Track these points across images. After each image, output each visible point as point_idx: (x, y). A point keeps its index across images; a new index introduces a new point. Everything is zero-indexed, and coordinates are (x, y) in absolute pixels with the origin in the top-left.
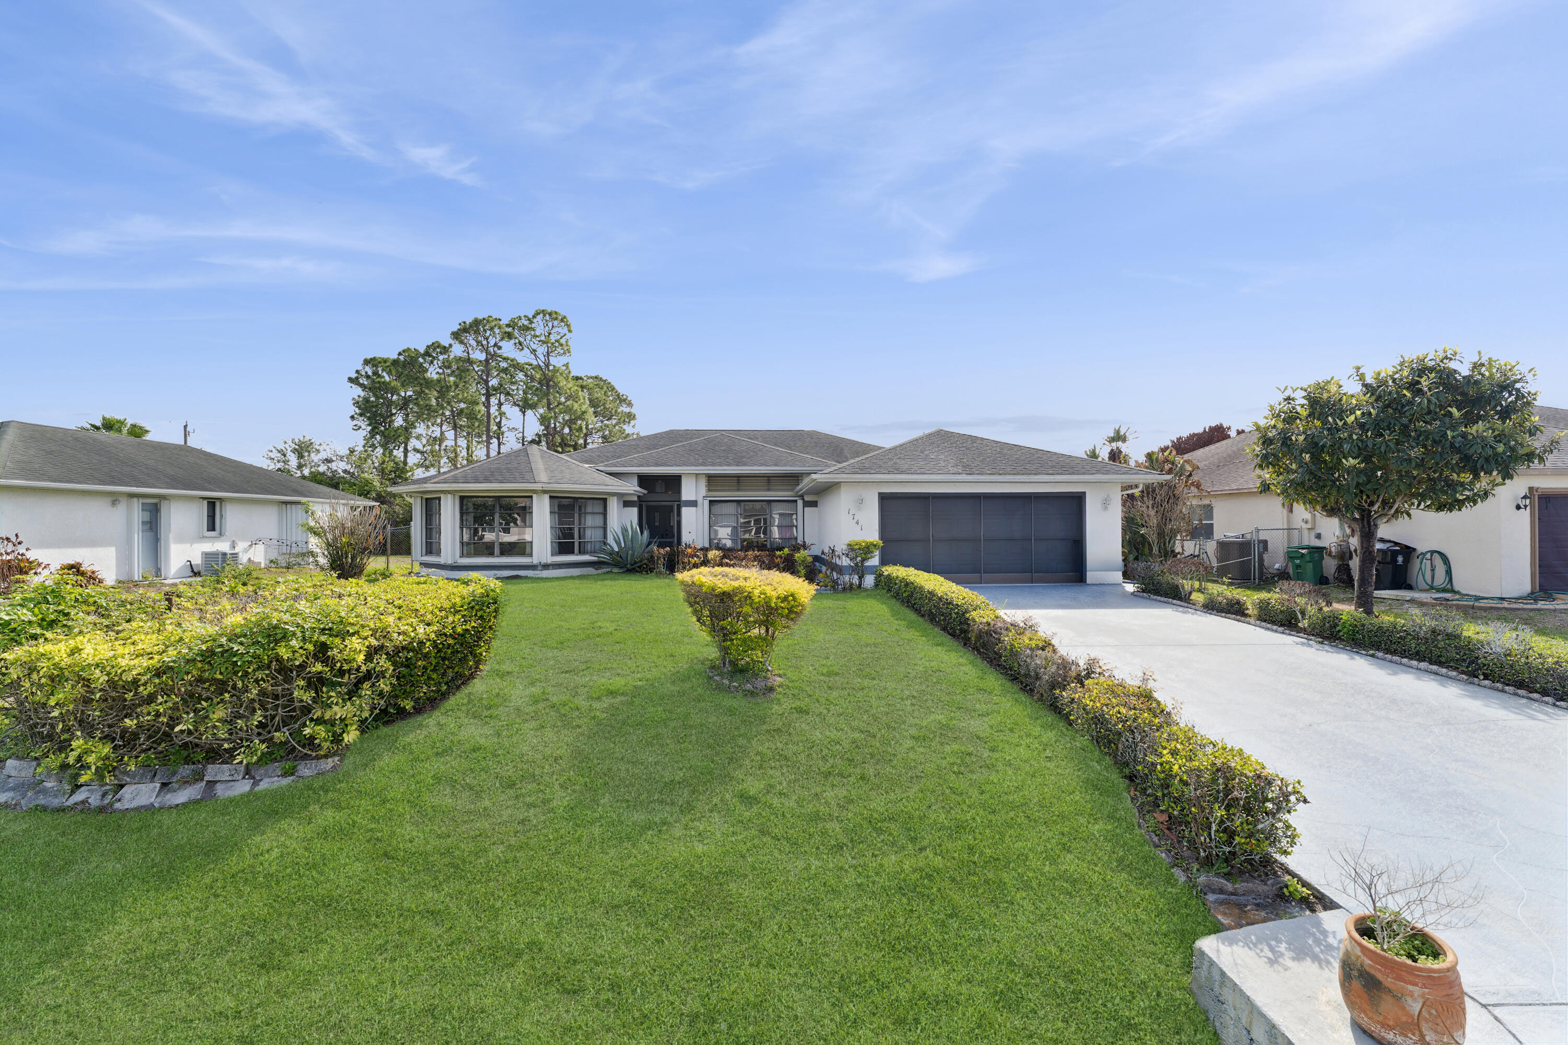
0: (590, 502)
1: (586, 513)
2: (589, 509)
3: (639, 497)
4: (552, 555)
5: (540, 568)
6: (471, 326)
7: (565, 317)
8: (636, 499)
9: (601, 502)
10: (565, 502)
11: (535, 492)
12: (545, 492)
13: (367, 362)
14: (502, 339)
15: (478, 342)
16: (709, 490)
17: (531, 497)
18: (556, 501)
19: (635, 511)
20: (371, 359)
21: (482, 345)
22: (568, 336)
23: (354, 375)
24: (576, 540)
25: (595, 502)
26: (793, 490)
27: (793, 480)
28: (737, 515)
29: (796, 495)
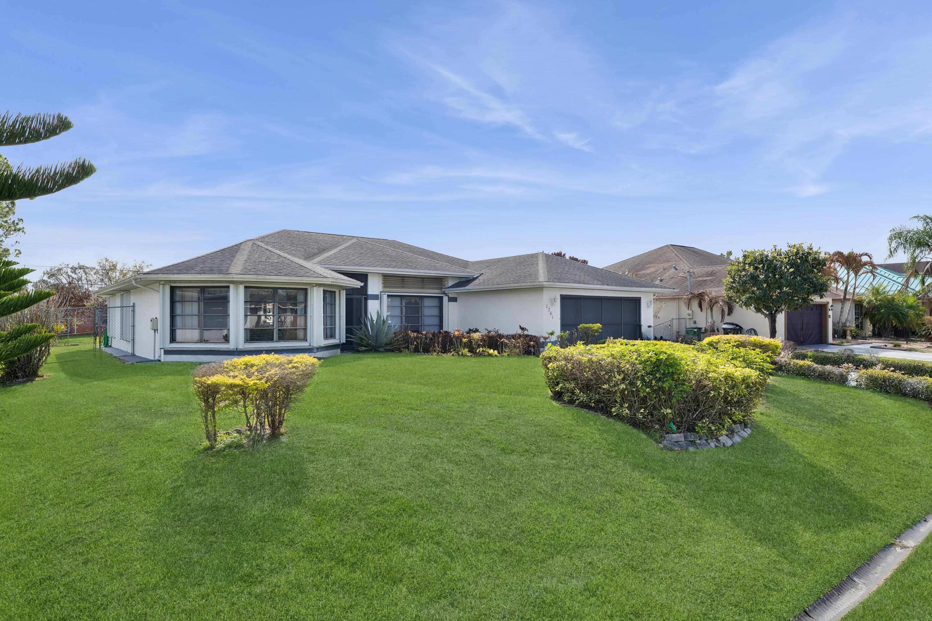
16: (385, 287)
26: (441, 289)
27: (438, 281)
28: (401, 307)
29: (444, 293)
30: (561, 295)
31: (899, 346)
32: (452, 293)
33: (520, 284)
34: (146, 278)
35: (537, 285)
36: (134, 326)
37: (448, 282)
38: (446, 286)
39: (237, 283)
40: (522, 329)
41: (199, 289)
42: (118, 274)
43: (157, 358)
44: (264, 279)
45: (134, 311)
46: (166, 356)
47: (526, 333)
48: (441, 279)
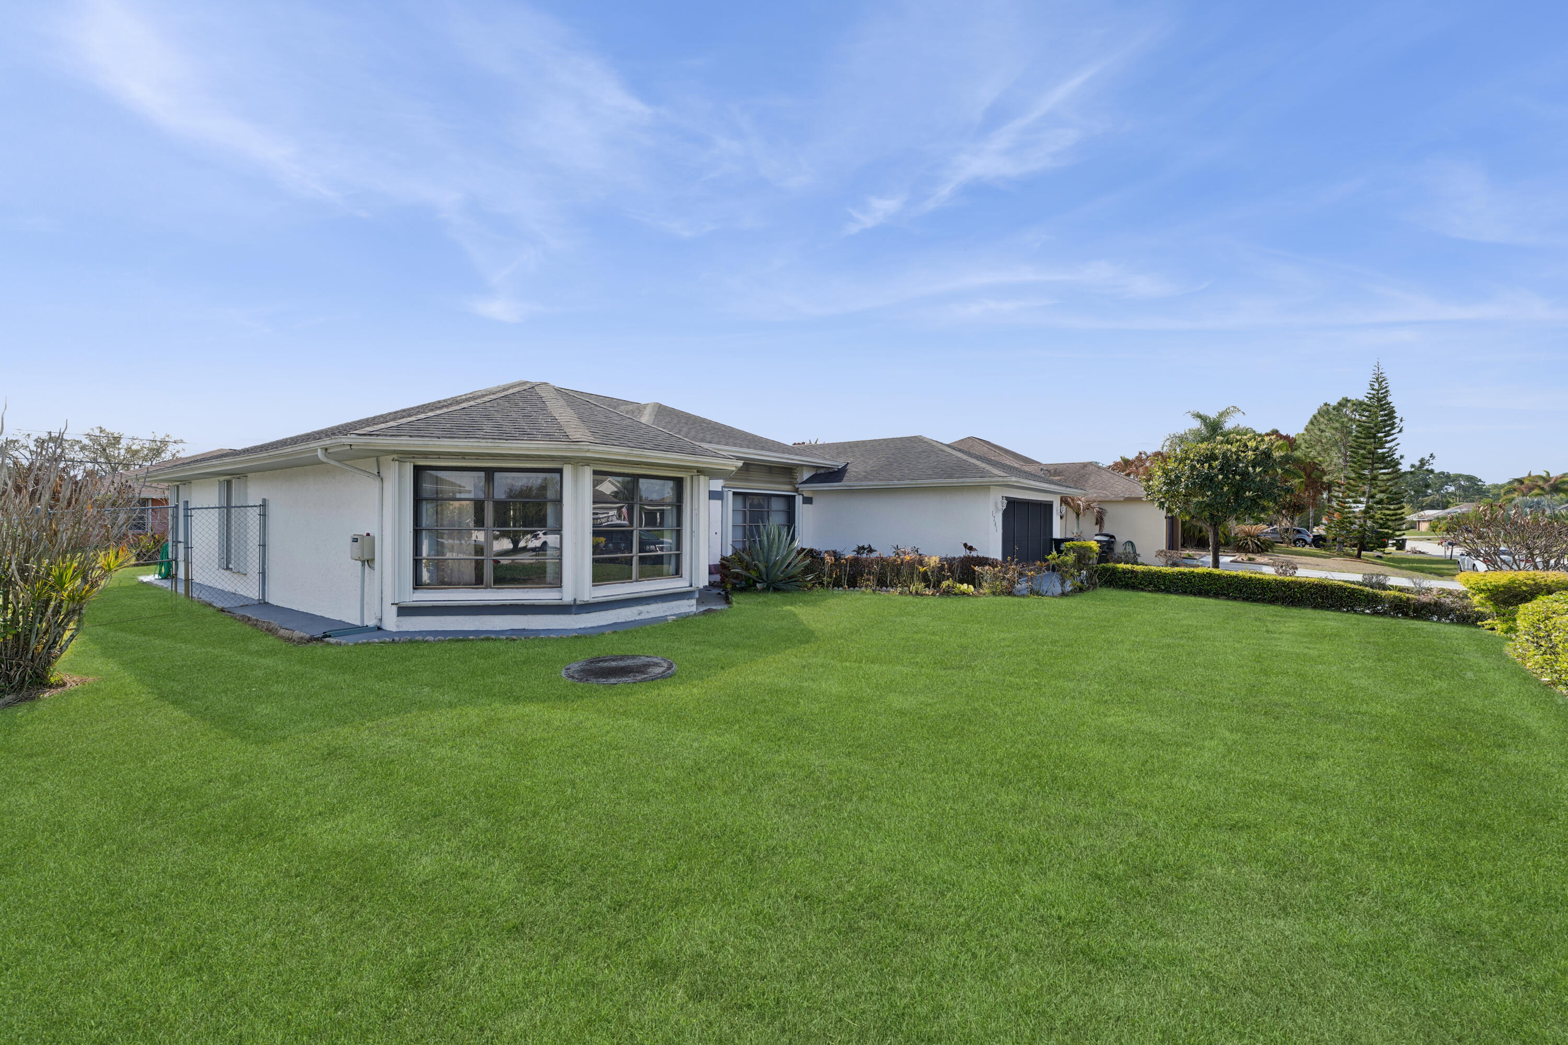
26: (791, 483)
27: (787, 471)
28: (745, 512)
29: (797, 490)
31: (1254, 559)
32: (807, 490)
34: (367, 444)
36: (264, 546)
39: (579, 462)
41: (482, 474)
42: (123, 452)
43: (371, 622)
44: (640, 456)
45: (264, 515)
46: (401, 618)
47: (974, 554)
48: (791, 469)
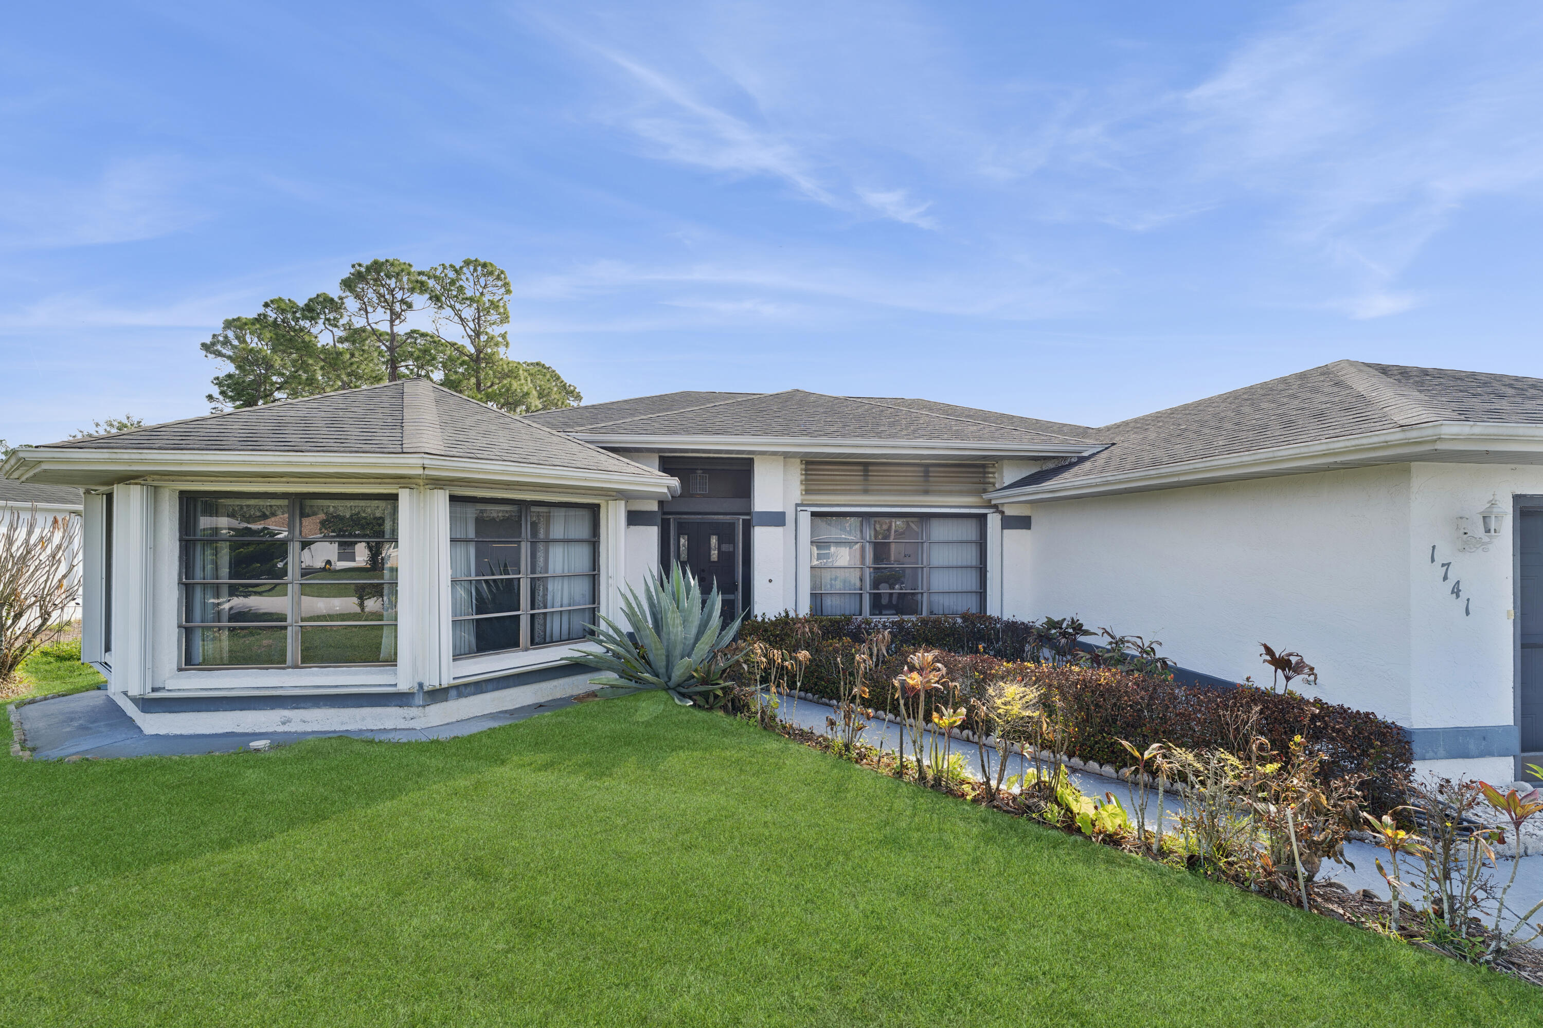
0: (559, 513)
1: (548, 541)
2: (557, 530)
3: (661, 503)
4: (457, 656)
5: (419, 700)
6: (368, 269)
7: (502, 272)
8: (654, 507)
9: (585, 514)
10: (495, 511)
11: (404, 480)
12: (437, 483)
13: (228, 324)
14: (412, 290)
15: (381, 296)
16: (808, 492)
17: (394, 498)
18: (471, 512)
19: (652, 533)
20: (234, 320)
21: (386, 301)
22: (506, 297)
23: (208, 340)
24: (524, 612)
25: (572, 512)
30: (1517, 498)
33: (1263, 454)
35: (1387, 445)
37: (1001, 473)
38: (998, 486)
40: (1282, 663)
